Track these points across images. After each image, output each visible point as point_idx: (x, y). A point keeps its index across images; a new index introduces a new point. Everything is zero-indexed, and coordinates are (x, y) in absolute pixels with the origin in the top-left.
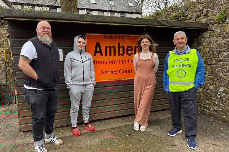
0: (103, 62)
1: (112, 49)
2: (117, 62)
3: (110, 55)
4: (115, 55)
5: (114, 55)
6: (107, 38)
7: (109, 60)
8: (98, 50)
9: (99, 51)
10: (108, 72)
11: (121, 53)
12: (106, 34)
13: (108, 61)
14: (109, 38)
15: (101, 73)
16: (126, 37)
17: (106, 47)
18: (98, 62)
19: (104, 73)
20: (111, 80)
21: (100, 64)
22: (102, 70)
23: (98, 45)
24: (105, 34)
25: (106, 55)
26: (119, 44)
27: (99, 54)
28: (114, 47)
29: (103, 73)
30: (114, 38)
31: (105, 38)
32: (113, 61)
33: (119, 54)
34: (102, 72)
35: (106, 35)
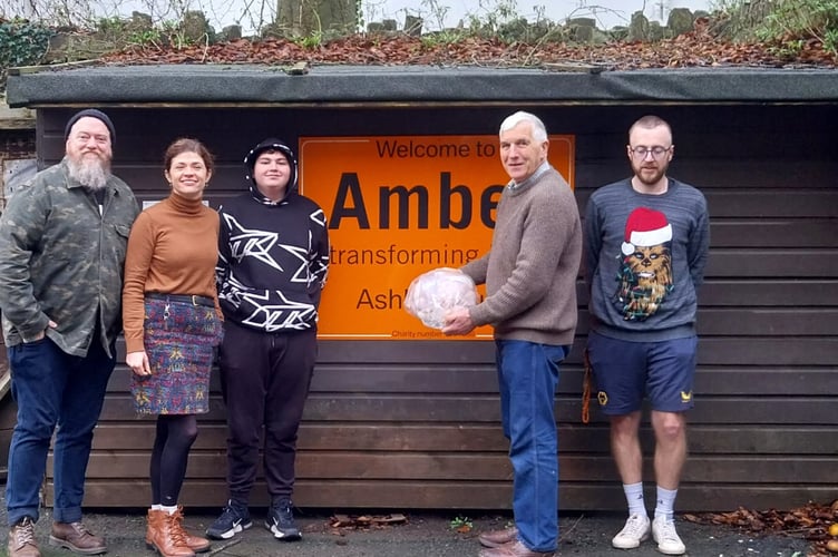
0: (367, 255)
1: (414, 199)
2: (435, 255)
3: (404, 224)
4: (423, 224)
5: (420, 227)
6: (391, 156)
7: (396, 249)
8: (349, 203)
9: (353, 206)
10: (391, 298)
11: (456, 215)
12: (385, 138)
13: (391, 251)
14: (399, 152)
15: (360, 302)
16: (479, 146)
17: (385, 194)
18: (345, 256)
19: (374, 302)
20: (405, 334)
21: (357, 262)
22: (365, 291)
23: (350, 181)
24: (382, 140)
25: (384, 224)
26: (446, 178)
27: (355, 220)
28: (422, 192)
29: (370, 302)
30: (420, 151)
31: (381, 156)
32: (413, 254)
33: (445, 222)
34: (365, 299)
35: (387, 143)
